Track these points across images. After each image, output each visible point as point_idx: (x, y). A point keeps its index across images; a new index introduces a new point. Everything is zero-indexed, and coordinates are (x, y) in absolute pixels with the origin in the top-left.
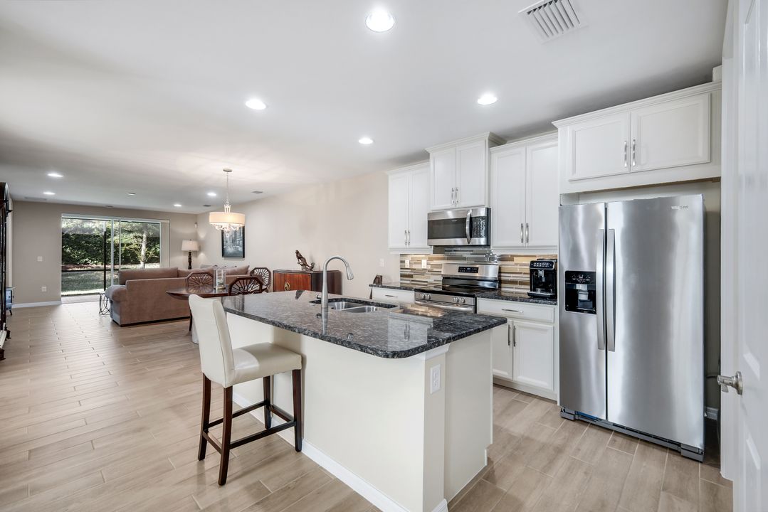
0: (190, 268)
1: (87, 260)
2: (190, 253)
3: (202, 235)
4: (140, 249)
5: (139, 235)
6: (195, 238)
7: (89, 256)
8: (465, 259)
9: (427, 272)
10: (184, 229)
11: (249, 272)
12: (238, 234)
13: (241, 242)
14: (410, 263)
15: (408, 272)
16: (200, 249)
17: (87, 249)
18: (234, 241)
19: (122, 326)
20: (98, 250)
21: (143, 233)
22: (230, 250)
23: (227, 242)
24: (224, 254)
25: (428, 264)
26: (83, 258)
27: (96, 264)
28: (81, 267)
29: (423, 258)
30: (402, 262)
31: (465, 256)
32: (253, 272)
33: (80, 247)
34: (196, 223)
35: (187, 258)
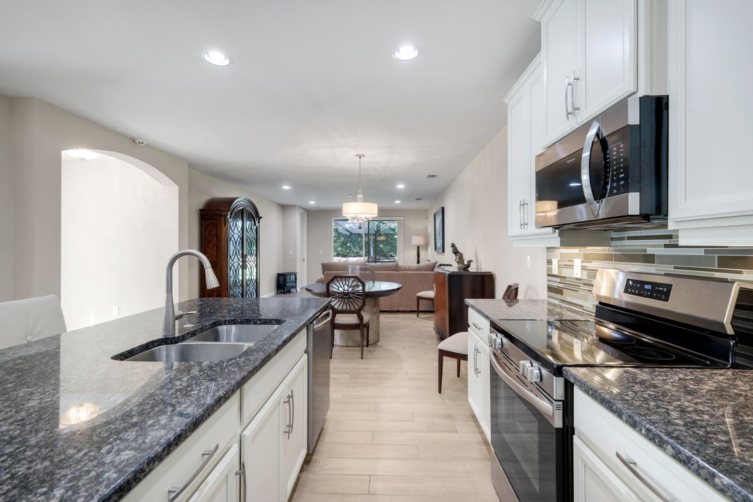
0: (419, 262)
2: (418, 247)
6: (425, 232)
8: (649, 259)
9: (582, 287)
12: (441, 226)
14: (560, 267)
15: (556, 283)
22: (438, 244)
25: (583, 268)
29: (576, 256)
30: (549, 262)
31: (650, 251)
34: (427, 218)
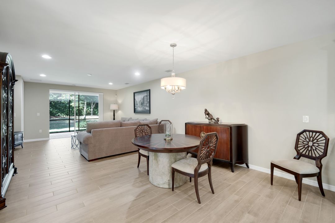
0: (114, 119)
1: (59, 114)
2: (114, 111)
3: (120, 101)
4: (84, 109)
5: (83, 102)
6: (116, 103)
7: (60, 112)
10: (110, 98)
11: (158, 123)
12: (145, 100)
13: (148, 105)
16: (119, 109)
17: (59, 109)
18: (142, 104)
19: (89, 161)
20: (64, 110)
21: (85, 101)
22: (139, 109)
23: (137, 104)
24: (135, 111)
26: (58, 113)
27: (63, 116)
28: (57, 117)
32: (160, 122)
33: (56, 108)
34: (116, 95)
35: (113, 114)
